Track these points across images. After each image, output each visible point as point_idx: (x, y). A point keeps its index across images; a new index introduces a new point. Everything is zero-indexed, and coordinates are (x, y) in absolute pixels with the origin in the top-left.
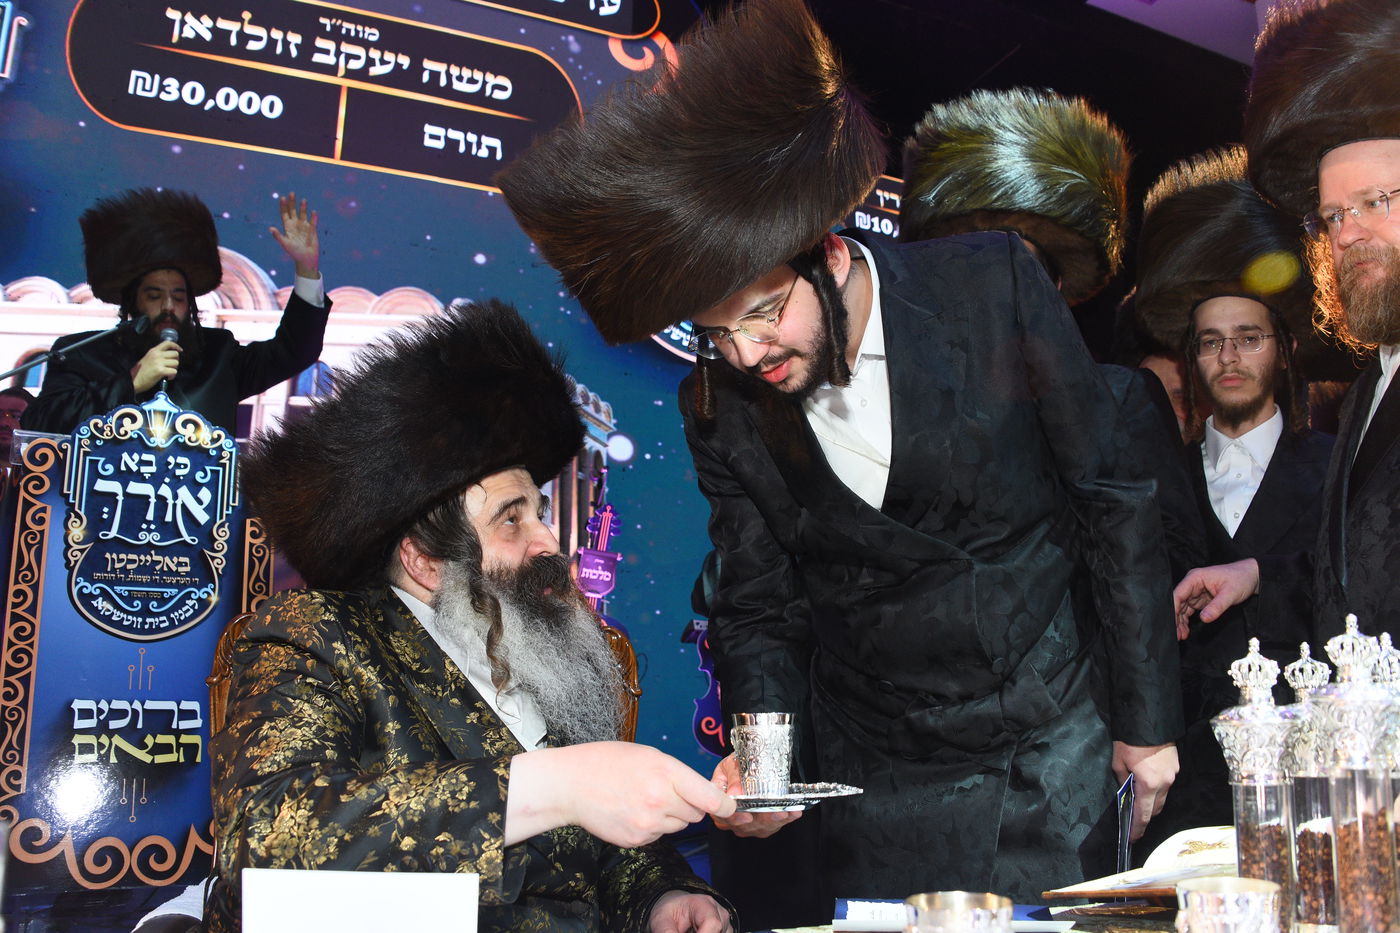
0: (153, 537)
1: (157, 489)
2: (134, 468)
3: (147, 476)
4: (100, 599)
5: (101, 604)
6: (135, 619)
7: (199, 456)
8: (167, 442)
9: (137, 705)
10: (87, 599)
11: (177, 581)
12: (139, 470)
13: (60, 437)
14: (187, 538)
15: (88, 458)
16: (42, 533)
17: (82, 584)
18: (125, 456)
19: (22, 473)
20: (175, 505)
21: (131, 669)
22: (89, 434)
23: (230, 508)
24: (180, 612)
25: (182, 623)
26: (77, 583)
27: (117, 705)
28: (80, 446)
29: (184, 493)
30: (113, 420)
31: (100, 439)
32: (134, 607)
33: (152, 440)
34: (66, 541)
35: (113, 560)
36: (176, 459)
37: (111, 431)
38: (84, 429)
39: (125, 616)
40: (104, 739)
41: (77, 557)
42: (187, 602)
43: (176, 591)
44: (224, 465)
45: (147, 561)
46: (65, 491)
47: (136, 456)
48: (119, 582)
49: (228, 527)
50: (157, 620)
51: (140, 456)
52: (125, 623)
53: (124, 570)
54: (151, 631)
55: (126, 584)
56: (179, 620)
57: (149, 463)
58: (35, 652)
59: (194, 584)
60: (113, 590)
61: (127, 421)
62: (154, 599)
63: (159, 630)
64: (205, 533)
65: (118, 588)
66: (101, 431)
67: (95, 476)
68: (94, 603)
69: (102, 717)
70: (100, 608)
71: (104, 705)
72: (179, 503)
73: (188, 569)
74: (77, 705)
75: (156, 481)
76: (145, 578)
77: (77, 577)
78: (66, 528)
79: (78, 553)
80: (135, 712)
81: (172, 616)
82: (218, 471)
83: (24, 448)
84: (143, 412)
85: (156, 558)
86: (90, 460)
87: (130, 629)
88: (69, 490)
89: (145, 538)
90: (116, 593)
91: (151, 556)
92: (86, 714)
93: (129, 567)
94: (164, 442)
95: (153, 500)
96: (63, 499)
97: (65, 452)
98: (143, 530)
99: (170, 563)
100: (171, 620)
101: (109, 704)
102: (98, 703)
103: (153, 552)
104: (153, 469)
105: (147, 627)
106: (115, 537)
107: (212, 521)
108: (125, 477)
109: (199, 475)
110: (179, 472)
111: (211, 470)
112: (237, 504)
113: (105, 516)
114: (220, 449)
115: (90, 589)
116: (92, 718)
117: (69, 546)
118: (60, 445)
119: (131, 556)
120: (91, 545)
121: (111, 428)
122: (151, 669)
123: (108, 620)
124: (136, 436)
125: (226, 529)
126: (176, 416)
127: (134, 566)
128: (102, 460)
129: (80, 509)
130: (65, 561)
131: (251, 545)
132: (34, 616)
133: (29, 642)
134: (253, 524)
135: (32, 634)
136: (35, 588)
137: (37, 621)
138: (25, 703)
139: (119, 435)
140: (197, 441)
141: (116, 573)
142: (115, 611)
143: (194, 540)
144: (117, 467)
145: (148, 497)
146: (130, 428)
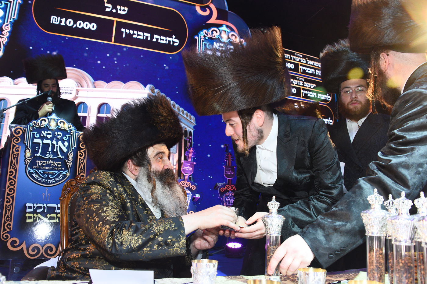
0: (51, 156)
2: (45, 135)
3: (49, 138)
4: (35, 174)
5: (35, 175)
6: (45, 180)
9: (45, 205)
10: (31, 174)
11: (58, 169)
12: (47, 136)
14: (60, 156)
15: (32, 132)
16: (18, 154)
17: (30, 169)
18: (43, 132)
19: (12, 136)
20: (57, 147)
21: (44, 194)
22: (32, 125)
23: (74, 148)
24: (58, 178)
25: (59, 181)
26: (28, 169)
27: (39, 205)
28: (30, 129)
29: (60, 143)
30: (39, 121)
31: (35, 127)
32: (44, 176)
33: (51, 127)
35: (39, 162)
36: (58, 133)
37: (39, 124)
38: (31, 124)
39: (42, 179)
40: (35, 215)
41: (28, 162)
42: (60, 175)
43: (57, 172)
44: (72, 135)
45: (49, 163)
46: (25, 142)
47: (46, 132)
48: (40, 169)
50: (51, 180)
51: (47, 132)
52: (42, 181)
53: (42, 165)
54: (49, 184)
55: (42, 169)
56: (58, 180)
57: (50, 134)
58: (15, 189)
59: (62, 170)
60: (39, 171)
61: (43, 122)
62: (50, 174)
63: (52, 183)
64: (66, 155)
66: (36, 124)
67: (34, 137)
68: (33, 175)
69: (35, 209)
70: (35, 177)
71: (35, 205)
72: (58, 146)
73: (61, 165)
74: (28, 205)
75: (52, 139)
76: (48, 168)
77: (28, 167)
79: (29, 160)
80: (44, 207)
81: (56, 179)
82: (70, 137)
83: (13, 129)
84: (48, 119)
85: (51, 162)
86: (32, 133)
88: (26, 142)
89: (48, 156)
90: (39, 172)
91: (50, 161)
92: (30, 207)
93: (43, 164)
94: (54, 127)
95: (51, 145)
96: (24, 144)
97: (25, 130)
98: (47, 154)
99: (55, 163)
100: (56, 180)
101: (37, 205)
102: (33, 204)
103: (50, 160)
104: (51, 136)
105: (48, 182)
106: (39, 156)
107: (68, 151)
108: (43, 138)
109: (64, 138)
110: (58, 137)
112: (75, 146)
113: (37, 150)
114: (71, 130)
115: (32, 171)
117: (26, 158)
118: (24, 128)
119: (44, 161)
120: (32, 158)
122: (49, 195)
123: (37, 180)
124: (46, 126)
125: (72, 154)
126: (58, 120)
127: (45, 164)
128: (36, 133)
129: (29, 147)
130: (24, 163)
131: (80, 159)
132: (16, 179)
133: (14, 186)
134: (80, 152)
135: (15, 184)
136: (16, 170)
137: (16, 180)
138: (12, 204)
139: (41, 126)
140: (64, 128)
141: (39, 166)
142: (39, 177)
143: (63, 157)
144: (40, 135)
145: (49, 144)
146: (44, 124)
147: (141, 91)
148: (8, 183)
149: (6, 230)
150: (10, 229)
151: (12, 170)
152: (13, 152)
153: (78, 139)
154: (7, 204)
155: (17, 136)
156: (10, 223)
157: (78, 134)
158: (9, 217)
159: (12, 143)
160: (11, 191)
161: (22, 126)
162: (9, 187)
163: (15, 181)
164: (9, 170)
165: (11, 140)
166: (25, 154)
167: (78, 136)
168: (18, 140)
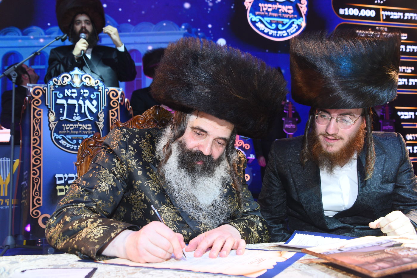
0: (78, 118)
1: (78, 101)
2: (70, 95)
3: (74, 97)
4: (62, 140)
5: (62, 142)
6: (74, 146)
7: (91, 89)
8: (80, 85)
9: (77, 175)
10: (58, 140)
12: (71, 95)
13: (43, 85)
14: (90, 118)
15: (53, 92)
16: (40, 119)
18: (66, 91)
19: (31, 98)
20: (84, 107)
21: (74, 163)
22: (53, 84)
23: (104, 107)
26: (54, 135)
27: (70, 175)
28: (50, 88)
29: (87, 102)
30: (60, 78)
31: (56, 85)
32: (73, 142)
33: (75, 84)
34: (49, 121)
35: (65, 127)
36: (83, 90)
37: (60, 82)
38: (51, 82)
39: (71, 146)
40: (67, 187)
41: (53, 126)
43: (87, 136)
44: (100, 92)
45: (77, 126)
48: (68, 134)
49: (104, 113)
51: (71, 90)
52: (71, 148)
53: (69, 130)
55: (70, 134)
57: (75, 93)
58: (42, 159)
59: (93, 133)
61: (65, 78)
62: (80, 139)
64: (96, 116)
65: (68, 136)
66: (57, 82)
67: (56, 98)
68: (60, 142)
69: (66, 180)
70: (62, 143)
71: (66, 176)
72: (86, 106)
73: (91, 128)
74: (57, 176)
75: (77, 98)
76: (77, 132)
77: (54, 132)
78: (48, 116)
79: (53, 125)
82: (98, 94)
83: (31, 90)
84: (71, 75)
85: (80, 125)
86: (55, 93)
87: (73, 150)
88: (48, 103)
89: (75, 118)
90: (67, 138)
91: (78, 124)
92: (60, 179)
93: (71, 129)
94: (79, 85)
95: (77, 106)
96: (46, 107)
97: (45, 90)
98: (74, 116)
99: (84, 126)
101: (68, 175)
102: (64, 175)
103: (78, 123)
104: (76, 95)
106: (65, 119)
108: (67, 98)
109: (92, 96)
110: (85, 95)
111: (96, 94)
112: (106, 105)
113: (61, 112)
114: (98, 86)
115: (58, 137)
116: (62, 180)
117: (50, 123)
118: (43, 88)
119: (71, 125)
120: (57, 122)
121: (60, 81)
123: (65, 147)
124: (69, 84)
125: (103, 114)
126: (82, 75)
127: (72, 128)
128: (58, 92)
129: (52, 109)
130: (49, 128)
131: (112, 119)
132: (40, 147)
133: (39, 156)
134: (112, 112)
135: (40, 153)
136: (40, 137)
137: (42, 149)
138: (40, 176)
139: (63, 83)
140: (90, 84)
141: (67, 131)
142: (67, 144)
143: (92, 118)
144: (64, 95)
145: (75, 105)
146: (67, 81)
147: (175, 32)
148: (32, 153)
149: (36, 206)
150: (39, 204)
151: (36, 137)
152: (34, 117)
153: (108, 96)
154: (34, 176)
155: (37, 97)
156: (39, 197)
157: (107, 90)
158: (38, 192)
159: (32, 106)
160: (37, 162)
161: (41, 86)
162: (34, 157)
163: (40, 150)
164: (32, 138)
165: (31, 103)
166: (48, 118)
167: (108, 93)
168: (39, 102)
